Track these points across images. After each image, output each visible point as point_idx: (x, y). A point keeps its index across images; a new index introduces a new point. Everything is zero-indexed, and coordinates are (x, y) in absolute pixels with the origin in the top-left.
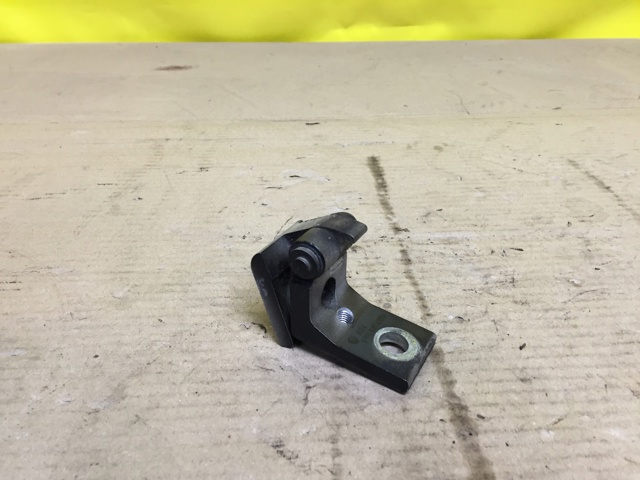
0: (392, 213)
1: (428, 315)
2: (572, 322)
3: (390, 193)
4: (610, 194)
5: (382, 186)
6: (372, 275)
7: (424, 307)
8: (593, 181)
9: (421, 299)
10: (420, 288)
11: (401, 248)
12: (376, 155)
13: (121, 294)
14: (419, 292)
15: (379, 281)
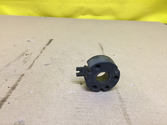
0: (44, 50)
1: (30, 68)
2: (63, 72)
3: (48, 46)
4: (102, 50)
5: (48, 45)
6: (25, 60)
7: (31, 67)
8: (101, 47)
9: (32, 65)
10: (34, 63)
11: (38, 56)
12: (53, 39)
14: (33, 64)
15: (25, 61)
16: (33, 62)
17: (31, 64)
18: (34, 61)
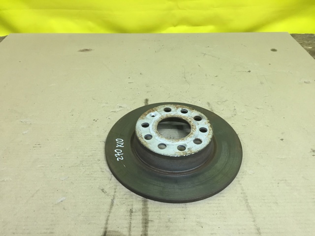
13: (67, 149)
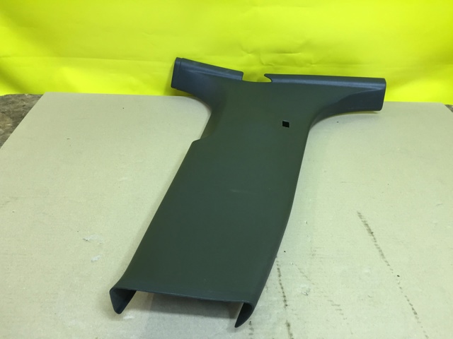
16: (282, 288)
17: (282, 295)
18: (281, 284)
